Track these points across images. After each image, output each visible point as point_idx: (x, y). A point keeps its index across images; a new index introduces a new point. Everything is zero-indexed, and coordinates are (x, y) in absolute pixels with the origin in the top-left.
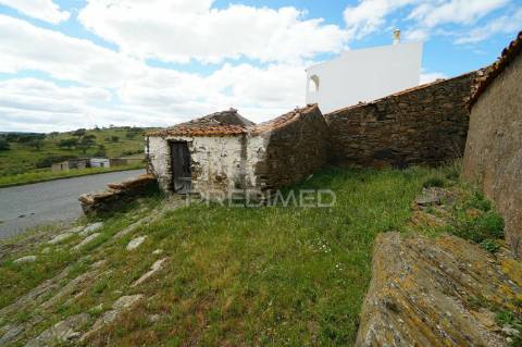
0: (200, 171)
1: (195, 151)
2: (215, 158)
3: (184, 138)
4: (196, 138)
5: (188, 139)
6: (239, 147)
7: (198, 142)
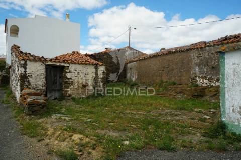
0: (72, 83)
1: (69, 72)
2: (82, 75)
3: (63, 64)
4: (71, 65)
5: (66, 65)
6: (94, 70)
7: (72, 67)
